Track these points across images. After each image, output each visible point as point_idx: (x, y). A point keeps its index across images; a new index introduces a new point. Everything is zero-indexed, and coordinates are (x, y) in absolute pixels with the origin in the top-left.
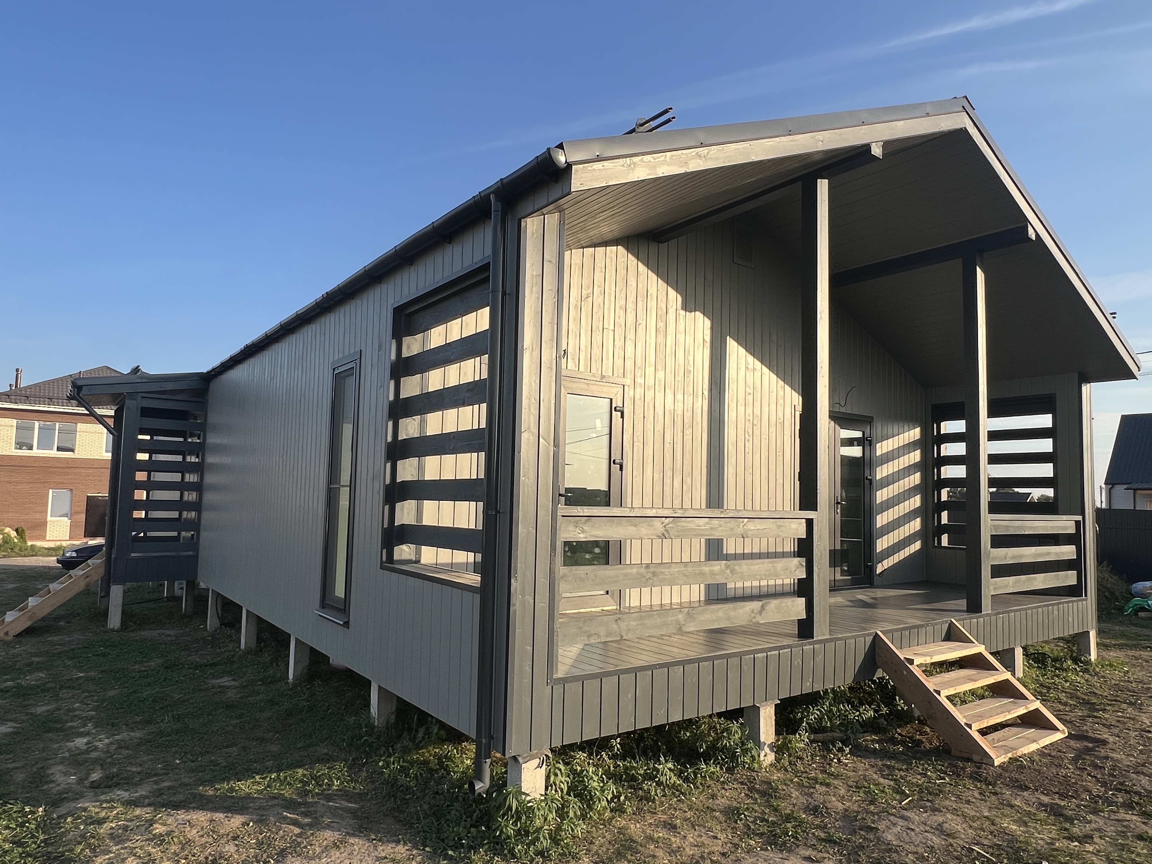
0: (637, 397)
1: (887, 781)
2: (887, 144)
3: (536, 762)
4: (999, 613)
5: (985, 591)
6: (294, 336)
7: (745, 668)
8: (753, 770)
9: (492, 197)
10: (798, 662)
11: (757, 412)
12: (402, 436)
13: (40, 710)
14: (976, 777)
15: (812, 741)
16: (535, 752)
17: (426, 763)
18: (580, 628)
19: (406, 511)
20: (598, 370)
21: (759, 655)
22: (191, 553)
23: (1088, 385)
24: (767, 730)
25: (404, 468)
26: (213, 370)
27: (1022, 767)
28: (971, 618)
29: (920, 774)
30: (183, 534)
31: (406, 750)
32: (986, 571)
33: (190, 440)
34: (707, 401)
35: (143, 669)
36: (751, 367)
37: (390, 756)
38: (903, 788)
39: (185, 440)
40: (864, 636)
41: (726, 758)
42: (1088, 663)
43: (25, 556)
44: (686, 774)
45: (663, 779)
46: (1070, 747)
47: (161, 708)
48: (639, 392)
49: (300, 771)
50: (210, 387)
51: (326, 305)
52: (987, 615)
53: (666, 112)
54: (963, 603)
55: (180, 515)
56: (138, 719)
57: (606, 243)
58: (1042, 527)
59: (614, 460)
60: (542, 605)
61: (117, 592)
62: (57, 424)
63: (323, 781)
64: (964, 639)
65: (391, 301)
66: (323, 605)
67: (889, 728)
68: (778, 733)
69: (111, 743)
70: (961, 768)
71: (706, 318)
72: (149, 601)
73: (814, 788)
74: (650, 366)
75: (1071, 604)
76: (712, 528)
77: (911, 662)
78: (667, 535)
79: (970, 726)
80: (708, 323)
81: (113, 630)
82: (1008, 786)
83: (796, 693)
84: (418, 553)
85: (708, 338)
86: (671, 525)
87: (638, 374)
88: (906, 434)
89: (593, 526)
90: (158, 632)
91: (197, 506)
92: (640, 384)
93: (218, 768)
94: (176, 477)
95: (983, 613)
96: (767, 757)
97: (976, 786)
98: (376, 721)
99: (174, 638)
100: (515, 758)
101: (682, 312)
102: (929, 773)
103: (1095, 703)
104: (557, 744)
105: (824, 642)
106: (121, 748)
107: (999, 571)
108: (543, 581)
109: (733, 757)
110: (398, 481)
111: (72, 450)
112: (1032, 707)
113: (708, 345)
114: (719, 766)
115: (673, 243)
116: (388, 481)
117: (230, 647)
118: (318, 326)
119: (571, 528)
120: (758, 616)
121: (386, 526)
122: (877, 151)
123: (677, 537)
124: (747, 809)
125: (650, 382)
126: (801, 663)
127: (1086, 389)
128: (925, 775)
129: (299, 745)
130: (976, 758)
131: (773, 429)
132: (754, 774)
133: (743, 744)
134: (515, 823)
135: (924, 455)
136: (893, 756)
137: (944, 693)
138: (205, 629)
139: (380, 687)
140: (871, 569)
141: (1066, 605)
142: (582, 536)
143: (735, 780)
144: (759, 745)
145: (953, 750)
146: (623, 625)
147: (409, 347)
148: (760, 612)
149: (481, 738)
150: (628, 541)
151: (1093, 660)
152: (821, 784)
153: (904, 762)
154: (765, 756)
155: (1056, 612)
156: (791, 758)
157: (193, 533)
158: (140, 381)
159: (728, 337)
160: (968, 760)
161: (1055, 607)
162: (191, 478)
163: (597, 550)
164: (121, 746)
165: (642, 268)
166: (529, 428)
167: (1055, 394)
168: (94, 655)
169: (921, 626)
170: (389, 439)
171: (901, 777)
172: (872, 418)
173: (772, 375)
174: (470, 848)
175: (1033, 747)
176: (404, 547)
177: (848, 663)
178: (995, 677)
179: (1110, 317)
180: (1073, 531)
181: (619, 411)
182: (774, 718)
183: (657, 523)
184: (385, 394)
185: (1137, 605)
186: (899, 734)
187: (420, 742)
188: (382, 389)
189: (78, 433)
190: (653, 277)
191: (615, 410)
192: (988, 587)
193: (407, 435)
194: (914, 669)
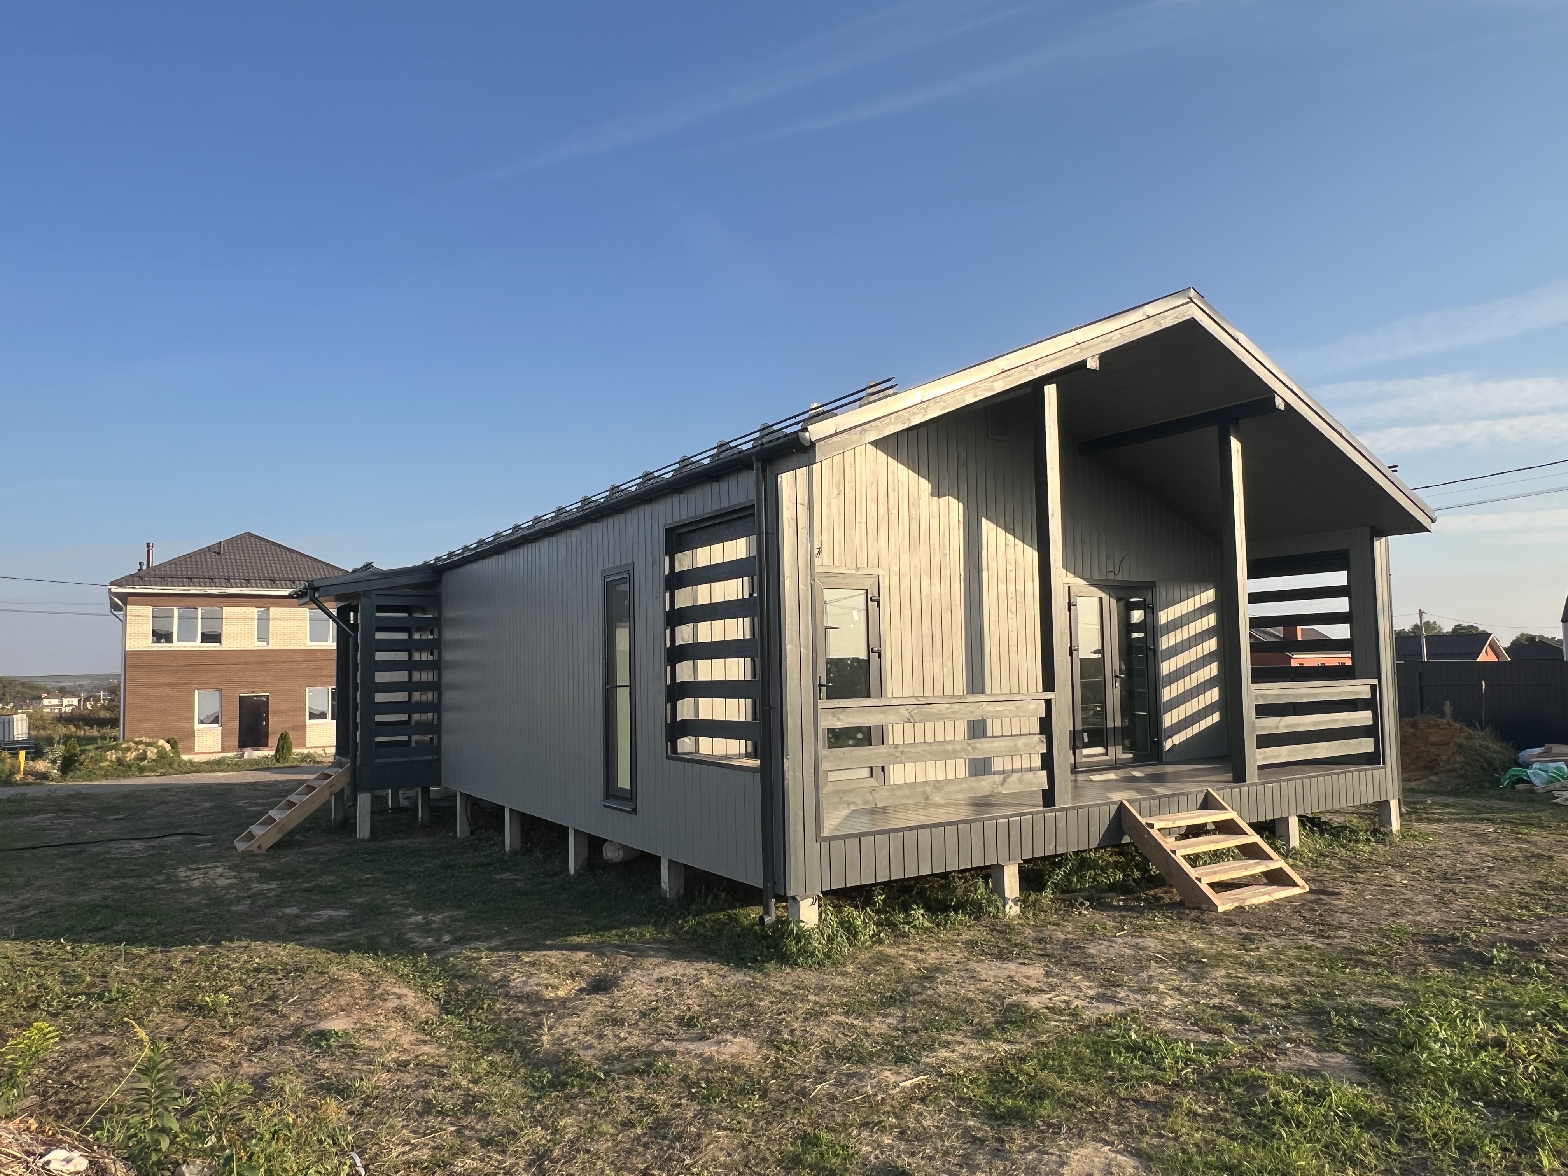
0: (893, 585)
1: (1113, 922)
3: (810, 900)
4: (1268, 783)
5: (1249, 762)
7: (988, 831)
8: (997, 918)
9: (752, 456)
10: (1040, 828)
12: (679, 642)
13: (359, 901)
14: (1195, 920)
15: (1057, 899)
16: (809, 893)
18: (841, 798)
19: (685, 708)
20: (852, 563)
21: (1001, 821)
22: (429, 758)
23: (1383, 539)
24: (1012, 886)
25: (682, 670)
27: (1243, 912)
28: (1232, 788)
29: (1146, 918)
30: (415, 738)
32: (1250, 743)
33: (417, 636)
37: (686, 916)
38: (1125, 927)
39: (411, 636)
40: (1108, 804)
41: (974, 908)
42: (1387, 834)
43: (186, 773)
44: (937, 919)
45: (916, 922)
46: (1303, 899)
48: (894, 580)
50: (444, 580)
52: (1253, 785)
54: (1224, 774)
55: (410, 717)
59: (872, 649)
61: (364, 801)
62: (200, 609)
64: (1217, 807)
65: (662, 522)
66: (608, 796)
67: (1137, 888)
68: (1021, 889)
69: (443, 918)
70: (1188, 915)
71: (959, 502)
73: (1047, 927)
75: (1363, 773)
76: (953, 713)
77: (1152, 826)
79: (1199, 880)
80: (961, 506)
81: (363, 840)
82: (1220, 924)
83: (1039, 854)
84: (697, 743)
85: (961, 520)
86: (915, 711)
87: (893, 563)
88: (1197, 598)
89: (848, 716)
90: (408, 840)
91: (434, 708)
92: (895, 572)
95: (1248, 782)
96: (1013, 910)
97: (1192, 925)
98: (668, 893)
100: (794, 897)
101: (935, 499)
102: (1155, 918)
103: (1361, 867)
104: (826, 888)
105: (1066, 810)
107: (1265, 741)
108: (809, 761)
110: (678, 681)
111: (220, 641)
112: (1273, 866)
113: (962, 525)
114: (966, 914)
116: (669, 682)
117: (495, 849)
119: (830, 718)
120: (1000, 787)
121: (669, 721)
122: (1092, 364)
123: (921, 721)
124: (984, 940)
125: (905, 569)
126: (1043, 828)
127: (1379, 545)
128: (1150, 919)
130: (1204, 907)
132: (998, 920)
133: (989, 897)
134: (797, 944)
135: (1219, 619)
136: (1132, 909)
138: (456, 837)
139: (668, 860)
140: (1159, 745)
142: (838, 723)
143: (980, 924)
144: (1005, 901)
145: (1186, 903)
146: (876, 795)
147: (682, 562)
148: (1002, 784)
150: (890, 726)
151: (1394, 831)
152: (1054, 925)
153: (1138, 912)
154: (1011, 908)
155: (1343, 781)
156: (1036, 912)
157: (430, 736)
158: (373, 577)
159: (984, 519)
160: (1197, 909)
161: (1342, 776)
162: (423, 677)
163: (860, 736)
164: (454, 920)
167: (1348, 550)
168: (364, 861)
170: (668, 645)
171: (1129, 921)
172: (1156, 584)
174: (763, 962)
175: (1265, 899)
176: (686, 739)
177: (1092, 829)
178: (1241, 841)
180: (1364, 696)
181: (875, 601)
182: (1018, 876)
183: (903, 710)
184: (661, 603)
188: (657, 599)
189: (224, 621)
190: (904, 469)
191: (871, 600)
192: (1254, 757)
193: (683, 640)
194: (1154, 833)
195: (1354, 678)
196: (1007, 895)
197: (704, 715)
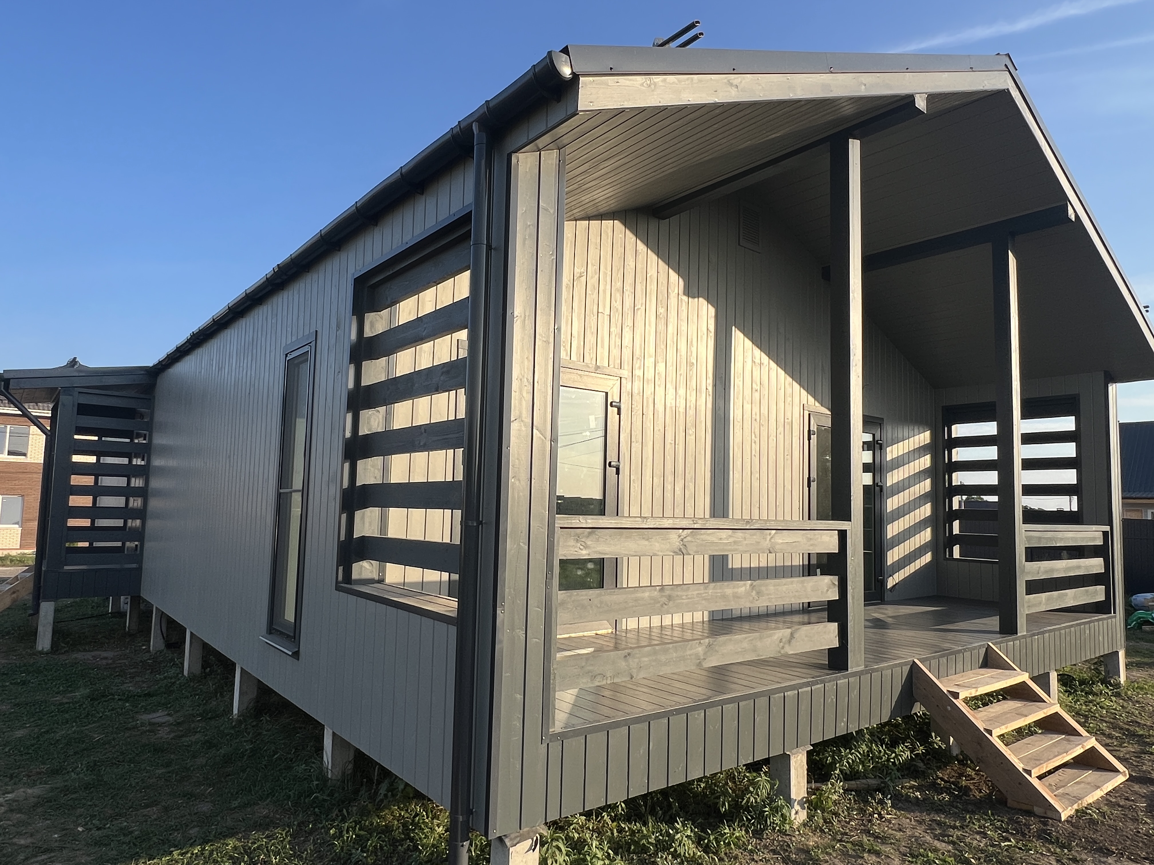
0: (635, 391)
1: (944, 844)
2: (931, 98)
3: (528, 843)
4: (1034, 635)
5: (1020, 610)
6: (244, 319)
7: (773, 709)
8: (785, 834)
9: (475, 128)
10: (832, 699)
11: (764, 411)
12: (363, 431)
14: (1044, 836)
15: (846, 791)
16: (525, 830)
17: (388, 829)
18: (582, 668)
19: (367, 520)
20: (591, 359)
21: (789, 693)
22: (134, 566)
23: (1114, 385)
24: (799, 783)
25: (366, 469)
26: (160, 362)
27: (1092, 822)
28: (1007, 640)
29: (978, 833)
30: (128, 544)
31: (364, 813)
32: (1021, 588)
33: (136, 441)
34: (711, 397)
35: (65, 700)
36: (757, 361)
37: (344, 820)
38: (966, 855)
39: (132, 440)
40: (901, 665)
41: (753, 818)
42: (1118, 685)
44: (706, 841)
45: (681, 850)
46: (1136, 793)
47: (76, 753)
48: (638, 385)
49: (231, 843)
50: (158, 381)
51: (279, 281)
52: (1024, 637)
53: (692, 26)
54: (994, 622)
55: (125, 523)
56: (44, 768)
57: (601, 217)
58: (1072, 538)
59: (610, 463)
60: (536, 640)
61: (47, 609)
62: (9, 426)
63: (259, 856)
64: (1004, 666)
65: (351, 270)
66: (271, 630)
67: (929, 771)
70: (1025, 825)
71: (710, 306)
72: (92, 617)
73: (863, 857)
74: (650, 356)
75: (1101, 622)
76: (735, 542)
77: (956, 695)
78: (684, 551)
79: (1028, 771)
80: (712, 311)
81: (41, 653)
82: (1086, 849)
83: (830, 735)
84: (382, 570)
85: (712, 327)
86: (689, 539)
87: (637, 365)
88: (917, 437)
89: (598, 540)
90: (93, 653)
91: (141, 514)
92: (639, 376)
93: (127, 839)
94: (120, 482)
95: (1019, 634)
96: (798, 815)
97: (1049, 850)
98: (330, 772)
99: (110, 661)
100: (500, 839)
101: (685, 298)
102: (989, 832)
103: (1142, 735)
104: (554, 817)
105: (859, 674)
106: (12, 811)
107: (1033, 587)
108: (536, 612)
109: (761, 817)
110: (358, 484)
111: (25, 455)
112: (1088, 745)
113: (712, 334)
114: (744, 829)
115: (675, 219)
116: (346, 484)
117: (172, 672)
118: (270, 307)
119: (572, 542)
120: (787, 646)
121: (342, 538)
122: (921, 104)
123: (697, 552)
125: (649, 375)
126: (835, 700)
128: (984, 835)
129: (235, 804)
130: (1037, 810)
131: (781, 429)
132: (787, 839)
133: (772, 801)
135: (934, 460)
136: (939, 808)
137: (996, 732)
138: (147, 650)
139: (334, 734)
140: (882, 583)
141: (1096, 623)
142: (584, 552)
143: (766, 847)
144: (789, 800)
145: (1009, 801)
146: (633, 663)
147: (372, 325)
148: (790, 642)
149: (457, 813)
151: (1122, 682)
152: (869, 851)
153: (956, 816)
154: (797, 813)
155: (1087, 632)
156: (826, 814)
157: (136, 543)
158: (77, 375)
159: (733, 328)
160: (1029, 813)
161: (1087, 626)
162: (137, 482)
165: (641, 246)
166: (520, 416)
167: (1079, 394)
168: (11, 684)
169: (959, 652)
170: (348, 435)
171: (958, 838)
172: (883, 419)
173: (779, 370)
175: (1098, 794)
176: (365, 564)
177: (885, 696)
178: (1045, 711)
179: (1143, 310)
180: (1100, 542)
181: (615, 406)
182: (806, 767)
183: (673, 535)
184: (344, 380)
185: (1140, 618)
186: (942, 779)
187: (382, 801)
188: (340, 374)
189: (31, 436)
190: (653, 257)
191: (611, 406)
192: (1024, 605)
193: (369, 430)
194: (959, 703)
195: (1082, 523)
196: (793, 796)
197: (395, 531)
